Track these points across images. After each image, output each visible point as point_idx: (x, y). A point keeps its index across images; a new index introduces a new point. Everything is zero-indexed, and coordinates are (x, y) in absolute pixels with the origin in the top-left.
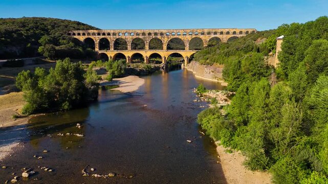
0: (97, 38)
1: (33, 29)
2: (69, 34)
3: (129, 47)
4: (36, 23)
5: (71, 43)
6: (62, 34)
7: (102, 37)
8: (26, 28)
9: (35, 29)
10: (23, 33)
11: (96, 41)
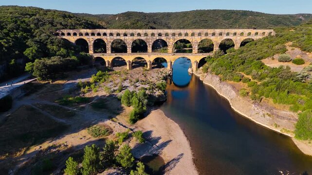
0: (91, 39)
1: (12, 31)
2: (57, 34)
3: (129, 50)
4: (16, 22)
5: (62, 49)
6: (49, 36)
7: (96, 37)
8: (5, 31)
9: (15, 31)
10: (2, 43)
11: (90, 42)
